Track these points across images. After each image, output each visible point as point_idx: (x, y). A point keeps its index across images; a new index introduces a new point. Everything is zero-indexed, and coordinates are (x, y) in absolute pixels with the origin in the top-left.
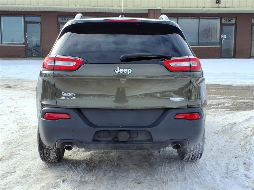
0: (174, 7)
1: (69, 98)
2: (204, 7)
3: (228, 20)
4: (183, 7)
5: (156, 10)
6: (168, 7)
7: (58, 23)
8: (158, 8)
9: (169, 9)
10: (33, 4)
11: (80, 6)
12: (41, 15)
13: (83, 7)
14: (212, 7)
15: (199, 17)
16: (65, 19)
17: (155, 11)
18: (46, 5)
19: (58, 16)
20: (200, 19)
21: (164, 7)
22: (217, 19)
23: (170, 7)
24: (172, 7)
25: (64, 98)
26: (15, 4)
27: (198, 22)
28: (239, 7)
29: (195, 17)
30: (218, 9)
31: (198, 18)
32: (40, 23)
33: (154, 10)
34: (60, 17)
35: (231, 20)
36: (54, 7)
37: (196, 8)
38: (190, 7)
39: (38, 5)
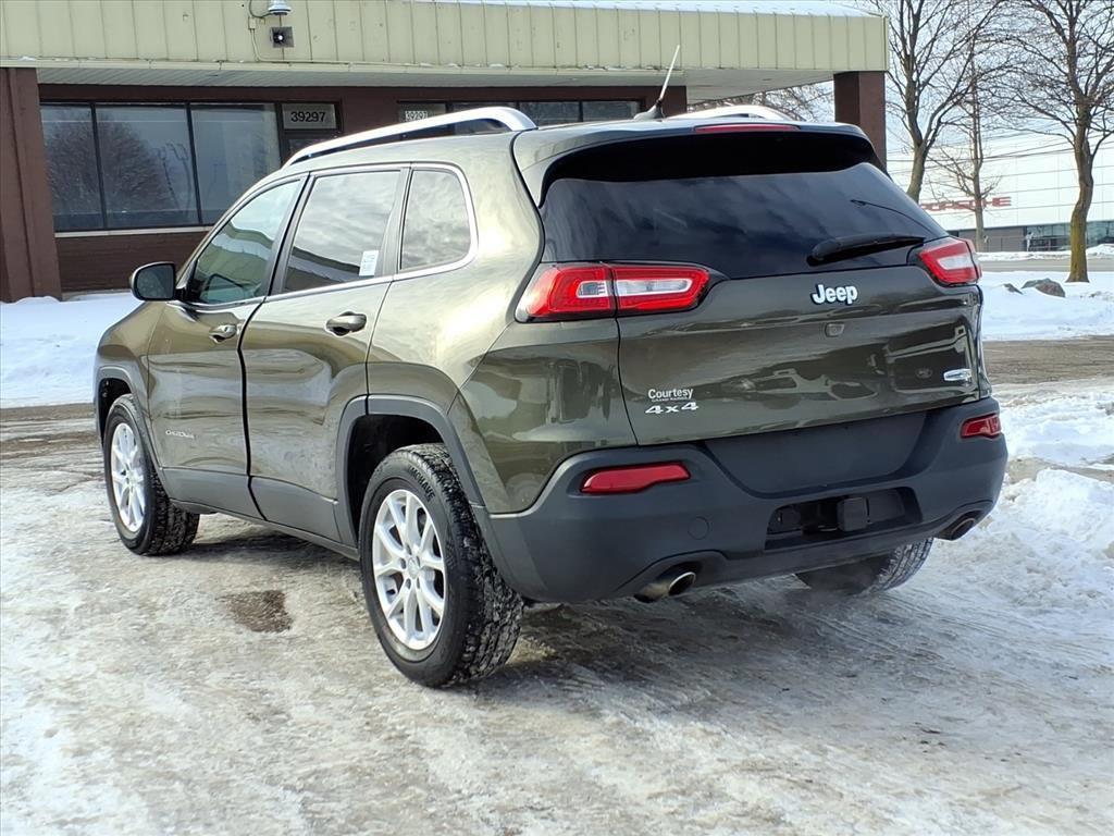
0: (97, 59)
1: (674, 409)
2: (227, 61)
3: (307, 116)
4: (138, 59)
5: (17, 68)
6: (71, 59)
8: (24, 61)
9: (74, 64)
14: (258, 62)
15: (188, 102)
17: (13, 73)
20: (192, 112)
21: (53, 58)
22: (261, 108)
23: (77, 59)
24: (87, 58)
25: (658, 408)
27: (185, 121)
28: (364, 61)
29: (169, 101)
30: (284, 67)
31: (181, 107)
33: (7, 69)
35: (320, 116)
37: (194, 61)
38: (165, 56)
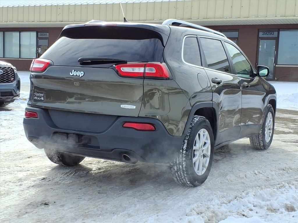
1: (39, 99)
7: (258, 39)
10: (225, 18)
11: (281, 16)
12: (239, 30)
13: (285, 18)
16: (267, 33)
18: (240, 18)
19: (259, 30)
25: (36, 98)
26: (207, 18)
32: (237, 38)
34: (261, 32)
36: (249, 19)
39: (231, 18)
